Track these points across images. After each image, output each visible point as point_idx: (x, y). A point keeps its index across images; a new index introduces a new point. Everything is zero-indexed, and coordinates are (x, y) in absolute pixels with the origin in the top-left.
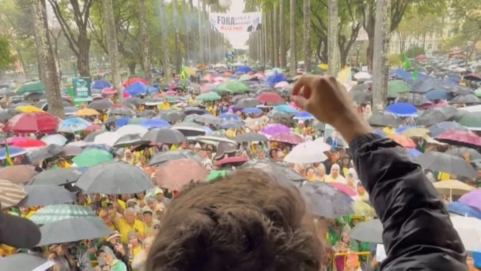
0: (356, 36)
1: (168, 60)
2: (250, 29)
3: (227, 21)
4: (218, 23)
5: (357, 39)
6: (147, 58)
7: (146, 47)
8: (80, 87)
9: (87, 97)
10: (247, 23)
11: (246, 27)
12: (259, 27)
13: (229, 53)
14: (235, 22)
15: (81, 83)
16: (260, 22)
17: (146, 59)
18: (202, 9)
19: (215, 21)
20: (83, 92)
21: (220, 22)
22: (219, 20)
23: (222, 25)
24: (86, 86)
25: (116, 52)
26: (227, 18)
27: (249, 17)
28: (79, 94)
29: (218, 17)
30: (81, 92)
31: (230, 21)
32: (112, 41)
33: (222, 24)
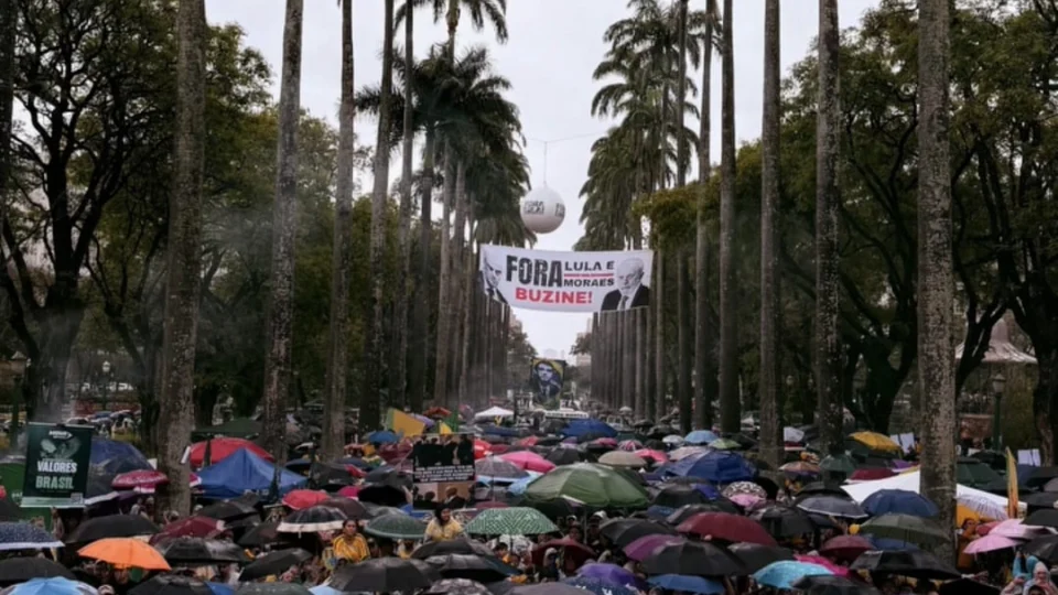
0: (985, 346)
1: (343, 384)
2: (612, 300)
3: (537, 273)
4: (509, 278)
5: (989, 356)
6: (281, 374)
7: (280, 337)
8: (50, 456)
9: (65, 494)
10: (602, 283)
11: (600, 294)
12: (643, 295)
13: (541, 373)
14: (563, 278)
15: (57, 442)
16: (646, 281)
17: (275, 374)
18: (452, 233)
19: (498, 272)
20: (59, 475)
21: (515, 274)
22: (510, 269)
23: (522, 286)
24: (74, 458)
25: (188, 347)
26: (538, 263)
27: (609, 265)
28: (41, 482)
29: (510, 259)
30: (51, 475)
31: (548, 273)
32: (184, 310)
33: (522, 281)
